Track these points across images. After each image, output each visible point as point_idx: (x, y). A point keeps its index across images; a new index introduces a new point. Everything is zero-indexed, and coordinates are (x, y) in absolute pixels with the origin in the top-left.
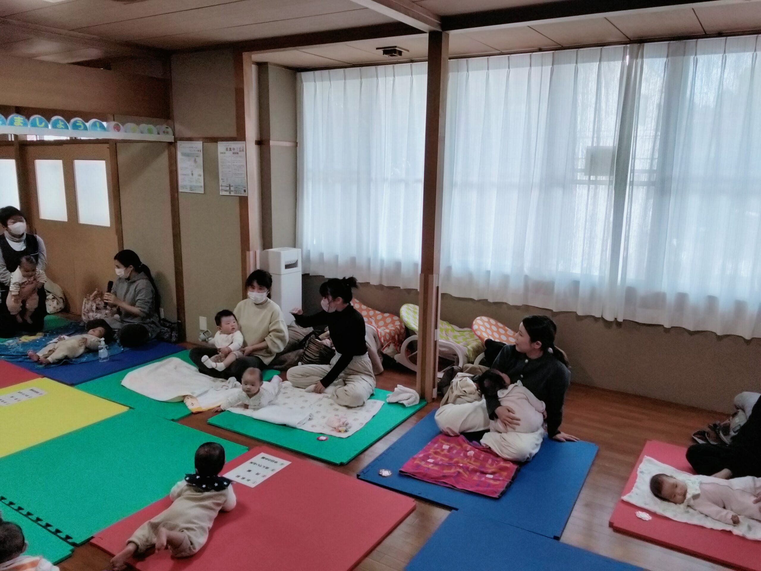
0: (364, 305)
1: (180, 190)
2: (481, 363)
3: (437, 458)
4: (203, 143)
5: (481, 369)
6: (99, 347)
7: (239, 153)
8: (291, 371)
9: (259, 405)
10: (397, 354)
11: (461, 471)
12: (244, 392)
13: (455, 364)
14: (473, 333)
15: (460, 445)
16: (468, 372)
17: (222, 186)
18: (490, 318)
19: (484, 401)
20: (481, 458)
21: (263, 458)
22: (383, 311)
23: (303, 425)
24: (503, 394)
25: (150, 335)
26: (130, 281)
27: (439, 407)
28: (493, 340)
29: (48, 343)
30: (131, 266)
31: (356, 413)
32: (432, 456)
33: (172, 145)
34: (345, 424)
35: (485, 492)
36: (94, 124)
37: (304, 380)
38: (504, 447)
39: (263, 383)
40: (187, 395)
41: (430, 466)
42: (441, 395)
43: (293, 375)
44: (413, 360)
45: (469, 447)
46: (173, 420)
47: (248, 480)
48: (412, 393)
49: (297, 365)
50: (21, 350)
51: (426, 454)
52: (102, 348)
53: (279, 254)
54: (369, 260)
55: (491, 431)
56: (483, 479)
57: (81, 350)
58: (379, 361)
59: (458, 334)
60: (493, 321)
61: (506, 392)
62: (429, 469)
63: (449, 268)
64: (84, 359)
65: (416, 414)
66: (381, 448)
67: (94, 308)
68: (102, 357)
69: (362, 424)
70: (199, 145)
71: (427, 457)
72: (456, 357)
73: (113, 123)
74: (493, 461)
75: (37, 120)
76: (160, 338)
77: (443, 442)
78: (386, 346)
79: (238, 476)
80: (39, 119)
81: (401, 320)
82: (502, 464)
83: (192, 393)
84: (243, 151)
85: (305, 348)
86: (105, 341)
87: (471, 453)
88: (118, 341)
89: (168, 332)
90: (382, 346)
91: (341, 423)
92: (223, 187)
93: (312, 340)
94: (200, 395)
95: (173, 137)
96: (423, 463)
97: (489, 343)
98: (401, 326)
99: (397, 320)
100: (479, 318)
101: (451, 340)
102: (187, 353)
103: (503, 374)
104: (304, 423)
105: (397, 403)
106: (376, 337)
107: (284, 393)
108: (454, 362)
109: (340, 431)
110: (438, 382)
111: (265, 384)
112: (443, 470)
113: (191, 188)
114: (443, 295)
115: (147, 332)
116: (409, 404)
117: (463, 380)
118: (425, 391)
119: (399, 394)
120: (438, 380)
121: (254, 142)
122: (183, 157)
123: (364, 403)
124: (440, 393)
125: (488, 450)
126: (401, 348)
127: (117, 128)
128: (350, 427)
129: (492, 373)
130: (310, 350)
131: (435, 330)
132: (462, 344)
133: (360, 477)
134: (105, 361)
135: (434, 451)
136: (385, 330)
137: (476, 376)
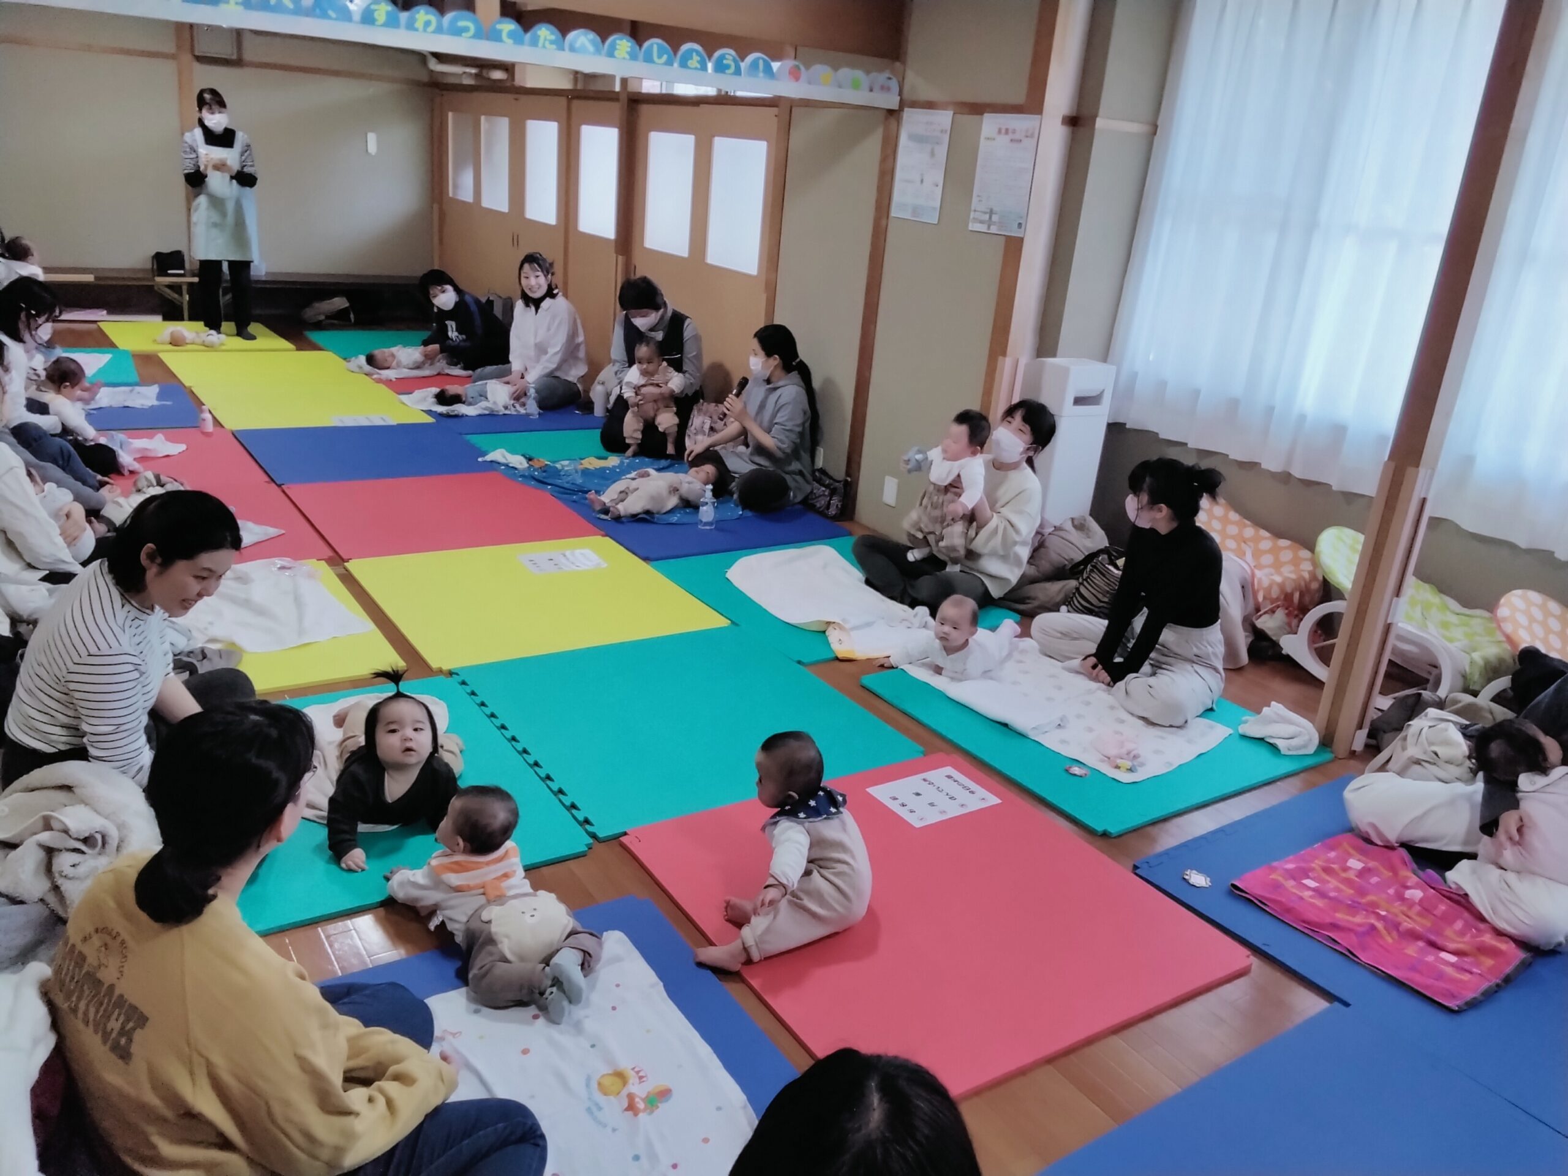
0: (1236, 511)
1: (894, 213)
2: (1498, 699)
3: (1328, 882)
4: (954, 114)
5: (1491, 713)
6: (701, 500)
7: (1024, 140)
8: (1043, 620)
9: (962, 673)
10: (1289, 633)
11: (1379, 925)
12: (938, 641)
13: (1429, 686)
14: (1494, 625)
15: (1393, 869)
16: (1457, 712)
17: (975, 211)
18: (1548, 598)
19: (1479, 786)
20: (1438, 912)
21: (949, 777)
22: (1278, 534)
23: (1043, 733)
24: (1533, 783)
25: (792, 494)
26: (770, 386)
27: (1363, 773)
28: (1543, 651)
29: (624, 477)
30: (776, 356)
31: (1162, 738)
32: (1316, 875)
33: (893, 116)
34: (1132, 755)
35: (1427, 987)
36: (754, 65)
37: (1065, 646)
38: (1503, 903)
39: (977, 630)
40: (834, 623)
41: (1307, 894)
42: (1374, 747)
43: (1044, 630)
44: (1324, 656)
45: (1413, 879)
46: (799, 662)
47: (912, 811)
48: (1304, 728)
49: (1058, 611)
50: (579, 481)
51: (1303, 865)
52: (707, 503)
53: (1065, 372)
54: (1270, 410)
55: (1478, 858)
56: (1430, 958)
57: (673, 502)
58: (1243, 641)
59: (1454, 619)
60: (1554, 606)
61: (1540, 781)
62: (1301, 898)
63: (1468, 461)
64: (675, 519)
65: (1302, 775)
66: (1201, 824)
67: (707, 427)
68: (704, 520)
69: (1171, 764)
70: (944, 118)
71: (1305, 873)
72: (1435, 671)
73: (789, 63)
74: (1467, 927)
75: (655, 48)
76: (807, 504)
77: (1352, 851)
78: (1265, 613)
79: (895, 799)
80: (659, 47)
81: (1315, 563)
82: (1488, 939)
83: (844, 620)
84: (1032, 136)
85: (1081, 580)
86: (713, 491)
87: (1416, 894)
88: (735, 496)
89: (824, 495)
90: (1258, 610)
91: (1124, 751)
92: (977, 213)
93: (1099, 566)
94: (856, 628)
95: (899, 98)
96: (1290, 884)
97: (1530, 657)
98: (1314, 577)
99: (1306, 560)
100: (1518, 592)
101: (1432, 628)
102: (849, 542)
103: (1548, 737)
104: (1046, 732)
105: (1262, 739)
106: (1246, 588)
107: (1020, 662)
108: (1427, 681)
109: (1117, 767)
110: (1375, 717)
111: (982, 634)
112: (1335, 911)
113: (914, 211)
114: (1435, 522)
115: (787, 488)
116: (1289, 750)
117: (1439, 726)
118: (1334, 732)
119: (1271, 721)
120: (1375, 713)
121: (1061, 119)
122: (910, 144)
123: (1186, 722)
124: (1373, 742)
125: (1462, 900)
126: (1302, 623)
127: (795, 74)
128: (1142, 765)
129: (1520, 730)
130: (1090, 585)
131: (1395, 599)
132: (1457, 644)
133: (1138, 871)
134: (708, 528)
135: (1324, 864)
136: (1272, 575)
137: (1476, 727)
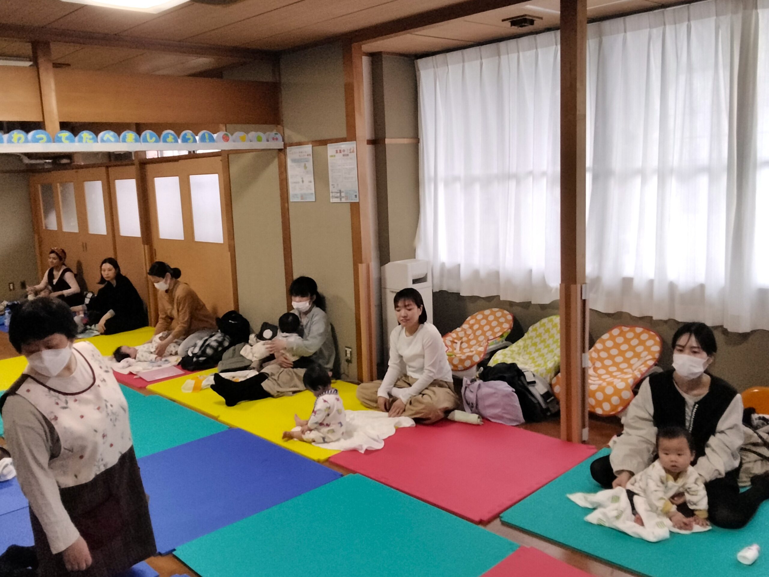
1: (291, 200)
4: (312, 147)
7: (350, 154)
17: (332, 192)
33: (282, 151)
36: (203, 137)
53: (405, 267)
70: (308, 148)
73: (222, 134)
75: (148, 135)
84: (353, 152)
95: (283, 143)
113: (302, 197)
118: (571, 431)
121: (366, 142)
122: (294, 164)
127: (226, 138)
